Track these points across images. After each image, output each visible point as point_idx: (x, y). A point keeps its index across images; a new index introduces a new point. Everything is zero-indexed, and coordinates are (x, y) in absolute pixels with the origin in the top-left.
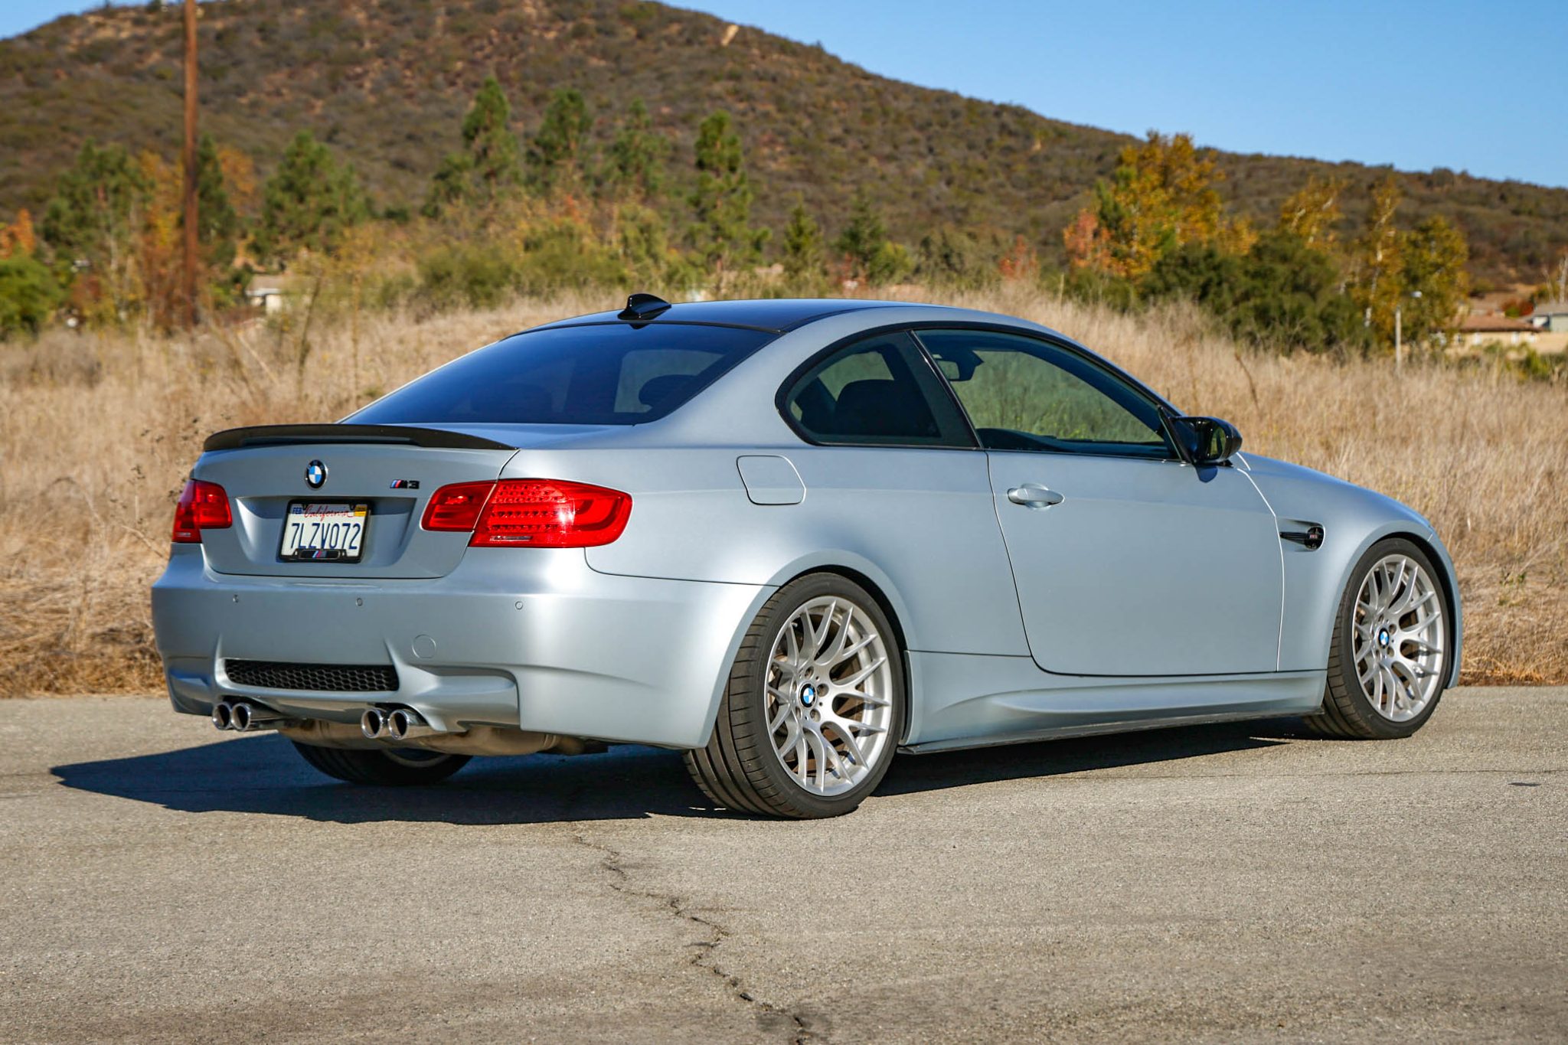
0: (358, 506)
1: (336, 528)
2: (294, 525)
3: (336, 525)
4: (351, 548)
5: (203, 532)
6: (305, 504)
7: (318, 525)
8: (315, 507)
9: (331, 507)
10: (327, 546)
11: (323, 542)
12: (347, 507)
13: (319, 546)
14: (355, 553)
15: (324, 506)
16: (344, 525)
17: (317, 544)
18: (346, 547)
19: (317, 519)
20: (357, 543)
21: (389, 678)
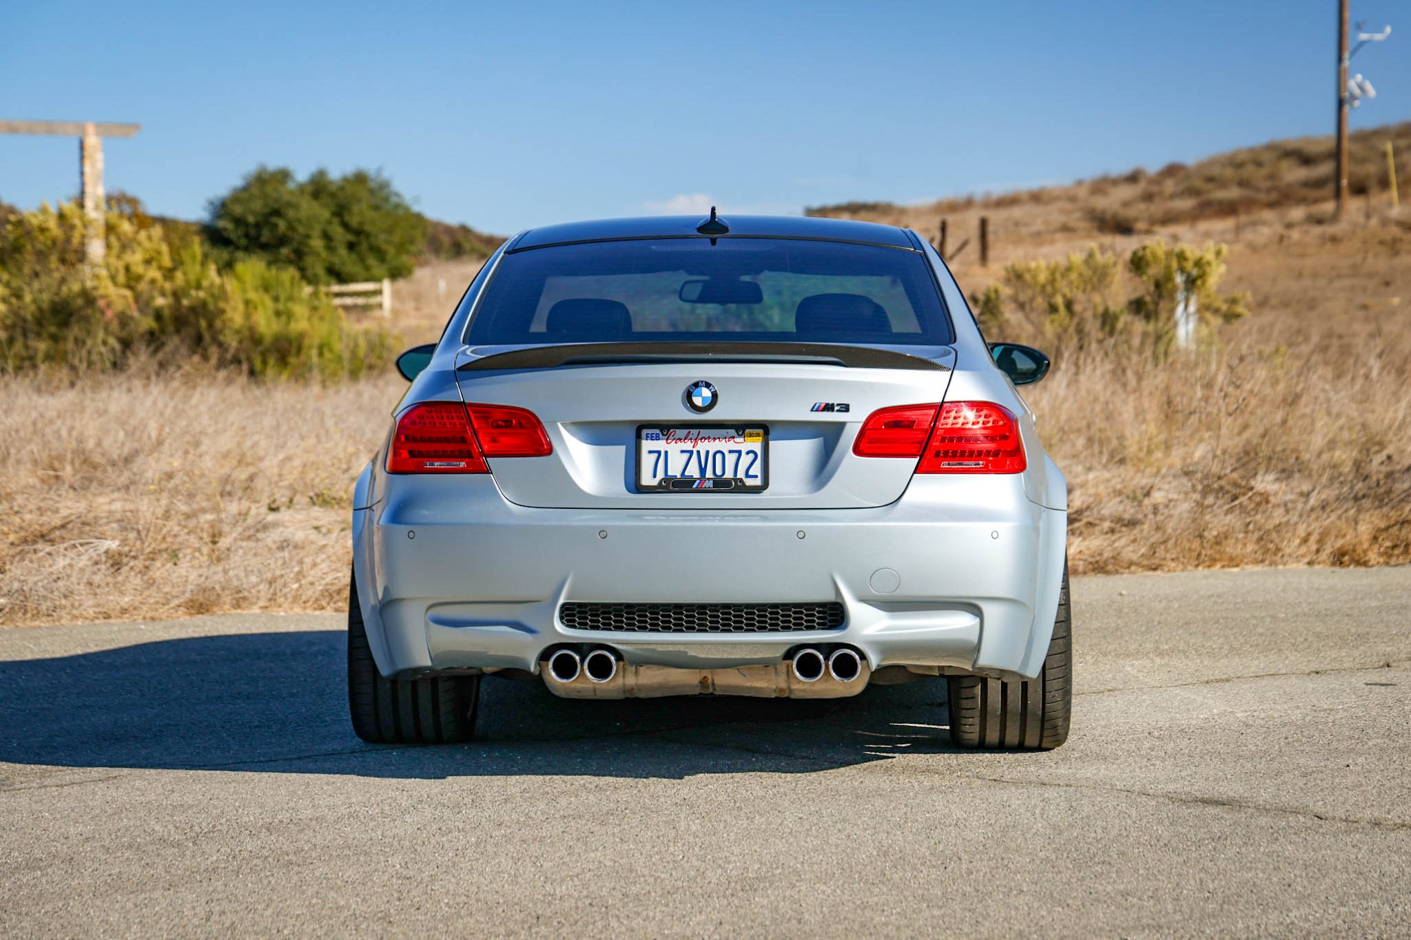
0: (747, 431)
1: (719, 457)
2: (650, 452)
3: (720, 452)
4: (747, 475)
5: (492, 462)
6: (665, 429)
7: (691, 452)
8: (681, 433)
9: (704, 432)
10: (709, 474)
11: (703, 471)
12: (732, 432)
13: (696, 475)
14: (758, 482)
15: (695, 432)
16: (731, 452)
17: (693, 471)
18: (741, 474)
19: (688, 445)
20: (756, 469)
21: (834, 615)
